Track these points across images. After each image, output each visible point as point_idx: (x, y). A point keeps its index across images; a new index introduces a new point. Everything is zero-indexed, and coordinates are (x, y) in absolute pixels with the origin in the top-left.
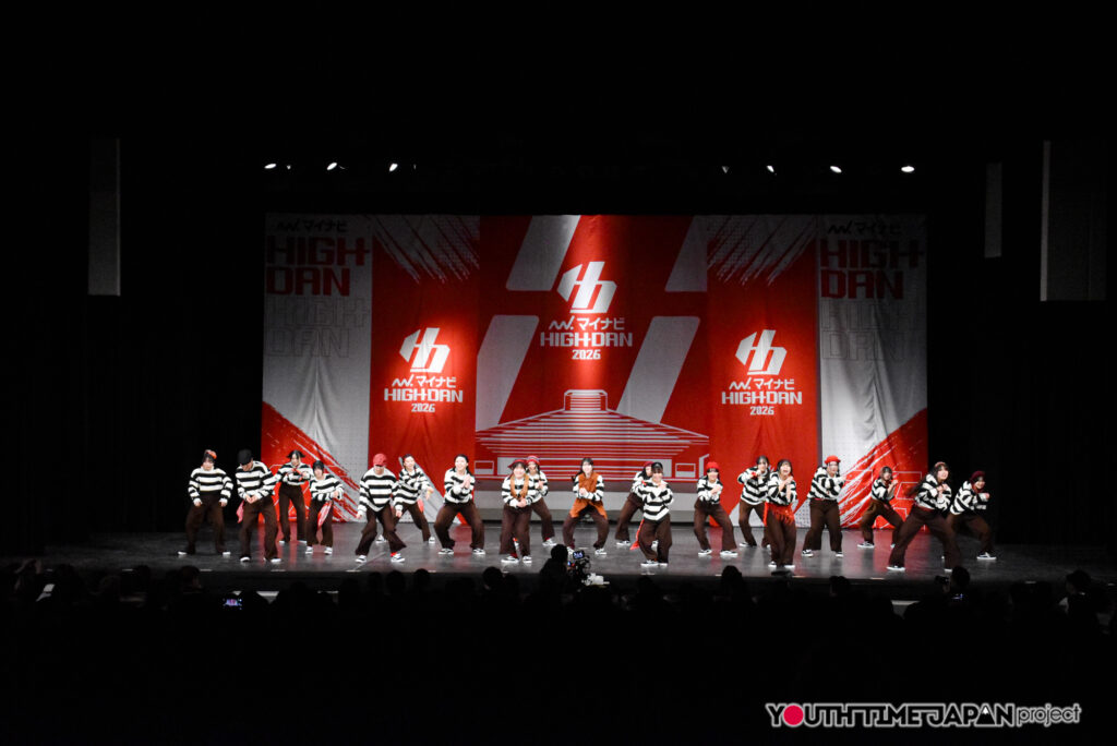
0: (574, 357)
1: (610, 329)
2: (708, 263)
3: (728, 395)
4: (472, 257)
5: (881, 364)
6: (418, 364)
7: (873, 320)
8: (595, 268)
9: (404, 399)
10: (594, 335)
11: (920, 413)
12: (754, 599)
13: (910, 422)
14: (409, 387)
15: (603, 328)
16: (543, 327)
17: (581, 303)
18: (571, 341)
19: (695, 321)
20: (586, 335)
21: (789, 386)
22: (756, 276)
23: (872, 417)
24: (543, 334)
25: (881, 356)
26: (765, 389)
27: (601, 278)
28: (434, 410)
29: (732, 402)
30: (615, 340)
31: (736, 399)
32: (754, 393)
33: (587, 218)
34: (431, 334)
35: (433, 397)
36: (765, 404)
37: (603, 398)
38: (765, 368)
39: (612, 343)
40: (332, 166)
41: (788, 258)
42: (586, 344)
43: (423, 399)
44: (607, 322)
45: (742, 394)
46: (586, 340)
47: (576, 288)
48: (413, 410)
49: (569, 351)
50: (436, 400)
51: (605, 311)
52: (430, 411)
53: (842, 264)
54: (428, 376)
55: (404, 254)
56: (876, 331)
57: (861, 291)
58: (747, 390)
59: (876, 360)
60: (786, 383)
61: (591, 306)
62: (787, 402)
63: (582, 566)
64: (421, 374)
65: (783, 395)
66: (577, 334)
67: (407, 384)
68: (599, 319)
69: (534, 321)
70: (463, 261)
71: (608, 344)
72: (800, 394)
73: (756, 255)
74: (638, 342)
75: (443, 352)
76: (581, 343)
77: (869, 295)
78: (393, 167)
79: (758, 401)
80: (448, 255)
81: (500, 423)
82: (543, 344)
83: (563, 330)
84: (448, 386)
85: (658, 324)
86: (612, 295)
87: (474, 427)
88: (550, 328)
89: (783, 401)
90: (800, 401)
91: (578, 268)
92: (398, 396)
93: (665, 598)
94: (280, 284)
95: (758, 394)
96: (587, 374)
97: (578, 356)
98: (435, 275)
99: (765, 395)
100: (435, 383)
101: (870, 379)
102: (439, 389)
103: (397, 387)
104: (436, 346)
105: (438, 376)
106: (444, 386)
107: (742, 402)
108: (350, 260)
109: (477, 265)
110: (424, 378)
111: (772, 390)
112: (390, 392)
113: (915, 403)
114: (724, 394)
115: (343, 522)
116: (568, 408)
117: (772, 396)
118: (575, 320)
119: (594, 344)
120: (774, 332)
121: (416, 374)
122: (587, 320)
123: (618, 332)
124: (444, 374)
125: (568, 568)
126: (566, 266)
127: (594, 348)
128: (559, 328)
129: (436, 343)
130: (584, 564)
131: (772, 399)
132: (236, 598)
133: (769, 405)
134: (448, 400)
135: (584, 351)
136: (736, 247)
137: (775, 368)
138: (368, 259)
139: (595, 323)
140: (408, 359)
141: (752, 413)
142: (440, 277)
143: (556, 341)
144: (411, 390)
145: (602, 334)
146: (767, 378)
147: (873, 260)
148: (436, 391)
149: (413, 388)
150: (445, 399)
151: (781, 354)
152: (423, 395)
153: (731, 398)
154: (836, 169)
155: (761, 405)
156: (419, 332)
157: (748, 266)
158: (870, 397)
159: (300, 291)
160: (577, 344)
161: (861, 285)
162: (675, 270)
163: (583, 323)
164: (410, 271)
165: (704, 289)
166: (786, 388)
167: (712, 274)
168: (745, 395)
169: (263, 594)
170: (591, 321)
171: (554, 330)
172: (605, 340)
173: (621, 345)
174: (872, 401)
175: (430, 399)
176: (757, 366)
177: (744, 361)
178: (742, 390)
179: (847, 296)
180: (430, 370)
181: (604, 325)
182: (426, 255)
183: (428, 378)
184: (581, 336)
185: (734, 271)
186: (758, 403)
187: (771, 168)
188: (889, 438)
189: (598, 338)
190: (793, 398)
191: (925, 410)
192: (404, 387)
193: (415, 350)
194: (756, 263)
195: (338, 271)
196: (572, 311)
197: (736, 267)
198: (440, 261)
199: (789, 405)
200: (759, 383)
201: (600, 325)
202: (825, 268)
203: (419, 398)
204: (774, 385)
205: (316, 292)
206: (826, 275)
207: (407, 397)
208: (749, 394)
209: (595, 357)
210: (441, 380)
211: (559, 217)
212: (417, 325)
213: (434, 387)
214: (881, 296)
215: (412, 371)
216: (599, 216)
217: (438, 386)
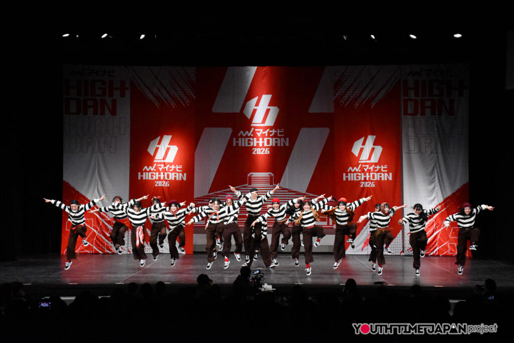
0: (254, 153)
1: (275, 136)
2: (335, 95)
3: (347, 175)
4: (191, 92)
5: (440, 156)
6: (159, 157)
7: (436, 129)
8: (266, 99)
9: (150, 178)
10: (266, 139)
11: (464, 185)
12: (364, 299)
13: (458, 191)
14: (153, 171)
15: (271, 135)
16: (235, 135)
17: (258, 120)
18: (252, 143)
19: (326, 131)
20: (261, 139)
21: (384, 169)
22: (364, 103)
23: (434, 188)
24: (234, 139)
25: (440, 151)
26: (369, 171)
27: (269, 105)
28: (168, 186)
29: (349, 179)
30: (279, 142)
31: (352, 177)
32: (363, 174)
33: (261, 67)
34: (167, 139)
35: (168, 177)
36: (370, 180)
37: (271, 178)
38: (370, 158)
39: (276, 144)
40: (105, 36)
41: (383, 92)
42: (261, 145)
43: (162, 178)
44: (274, 131)
45: (355, 174)
46: (261, 142)
47: (255, 111)
48: (156, 185)
49: (250, 149)
50: (170, 179)
51: (272, 125)
52: (166, 185)
53: (417, 95)
54: (165, 164)
55: (150, 90)
56: (437, 136)
57: (428, 111)
58: (358, 172)
59: (437, 153)
60: (382, 167)
61: (264, 121)
62: (383, 179)
63: (260, 279)
64: (161, 163)
65: (381, 175)
66: (255, 139)
67: (152, 170)
68: (268, 130)
69: (229, 131)
70: (186, 95)
71: (274, 145)
72: (391, 174)
73: (364, 90)
74: (292, 143)
75: (174, 150)
76: (258, 144)
77: (433, 113)
78: (142, 37)
79: (365, 178)
80: (176, 90)
81: (209, 193)
82: (234, 145)
83: (247, 136)
84: (177, 170)
85: (304, 133)
86: (277, 115)
87: (193, 196)
88: (239, 135)
89: (381, 178)
90: (390, 179)
91: (256, 99)
92: (147, 176)
93: (310, 298)
94: (73, 108)
95: (365, 175)
96: (261, 163)
97: (256, 152)
98: (168, 102)
99: (369, 175)
100: (169, 169)
101: (433, 165)
102: (172, 172)
103: (146, 171)
104: (169, 146)
105: (171, 164)
106: (175, 171)
107: (355, 179)
108: (117, 94)
109: (194, 97)
110: (163, 165)
111: (374, 172)
112: (142, 174)
113: (461, 179)
114: (344, 174)
115: (113, 253)
116: (250, 184)
117: (374, 175)
118: (254, 130)
119: (266, 145)
120: (375, 137)
121: (157, 163)
122: (261, 130)
123: (280, 137)
124: (175, 163)
125: (251, 281)
126: (249, 97)
127: (266, 147)
128: (244, 135)
129: (169, 144)
130: (260, 278)
131: (374, 177)
132: (46, 301)
133: (372, 181)
134: (177, 179)
135: (260, 149)
136: (352, 85)
137: (375, 159)
138: (128, 93)
139: (266, 132)
140: (152, 155)
141: (362, 186)
142: (172, 104)
143: (243, 143)
144: (154, 173)
145: (270, 139)
146: (371, 165)
147: (436, 92)
148: (170, 174)
149: (155, 172)
150: (175, 178)
151: (379, 150)
152: (162, 176)
153: (349, 177)
154: (413, 37)
155: (367, 181)
156: (159, 138)
157: (358, 97)
158: (433, 177)
159: (85, 113)
160: (255, 145)
161: (428, 107)
162: (314, 100)
163: (259, 132)
164: (154, 102)
165: (332, 111)
166: (382, 171)
167: (337, 102)
168: (357, 175)
169: (62, 298)
170: (263, 131)
171: (242, 137)
172: (272, 142)
173: (282, 145)
174: (434, 178)
175: (166, 178)
176: (364, 157)
177: (356, 154)
178: (355, 172)
179: (419, 114)
180: (166, 161)
181: (272, 133)
182: (163, 91)
183: (165, 166)
184: (258, 140)
185: (350, 100)
186: (365, 180)
187: (373, 36)
188: (445, 201)
189: (268, 141)
190: (387, 177)
191: (467, 183)
192: (150, 171)
193: (157, 149)
194: (363, 96)
195: (109, 102)
196: (252, 125)
197: (352, 97)
198: (172, 94)
199: (384, 181)
200: (366, 167)
201: (269, 133)
202: (405, 98)
203: (160, 178)
204: (374, 169)
205: (95, 113)
206: (406, 101)
207: (152, 177)
208: (360, 174)
209: (266, 153)
210: (173, 167)
211: (244, 67)
212: (157, 133)
213: (169, 171)
214: (440, 114)
215: (155, 161)
216: (268, 67)
217: (171, 170)
